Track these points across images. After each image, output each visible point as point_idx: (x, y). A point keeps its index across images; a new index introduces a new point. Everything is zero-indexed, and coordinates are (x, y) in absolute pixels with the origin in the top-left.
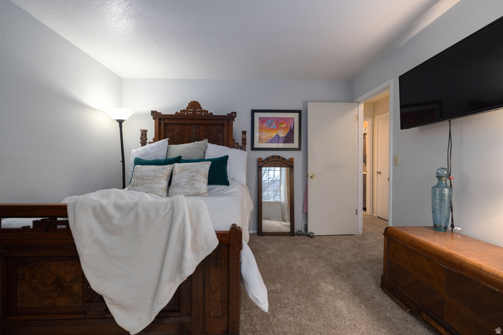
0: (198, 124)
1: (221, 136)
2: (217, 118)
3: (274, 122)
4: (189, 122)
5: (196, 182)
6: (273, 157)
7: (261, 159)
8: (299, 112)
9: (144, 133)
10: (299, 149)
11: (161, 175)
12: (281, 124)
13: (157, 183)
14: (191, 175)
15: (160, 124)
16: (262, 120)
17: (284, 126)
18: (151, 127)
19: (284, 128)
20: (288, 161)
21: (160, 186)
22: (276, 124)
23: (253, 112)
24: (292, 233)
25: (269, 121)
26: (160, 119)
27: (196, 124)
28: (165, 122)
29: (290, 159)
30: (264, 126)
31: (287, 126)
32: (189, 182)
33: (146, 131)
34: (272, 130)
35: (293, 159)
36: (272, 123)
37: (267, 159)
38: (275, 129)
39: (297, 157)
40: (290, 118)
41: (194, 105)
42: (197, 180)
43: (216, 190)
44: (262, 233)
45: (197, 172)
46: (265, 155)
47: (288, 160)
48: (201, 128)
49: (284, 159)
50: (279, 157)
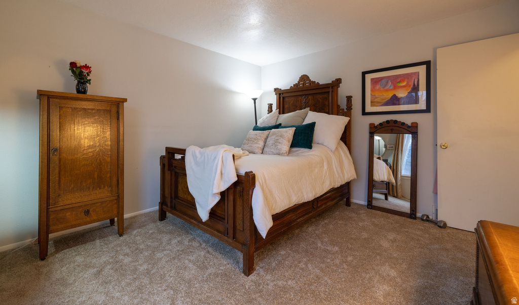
0: (307, 94)
1: (327, 103)
2: (323, 87)
3: (389, 81)
4: (301, 93)
5: (278, 144)
6: (388, 122)
7: (374, 124)
8: (428, 64)
9: (270, 106)
10: (428, 110)
11: (259, 138)
12: (400, 82)
13: (256, 143)
14: (277, 138)
15: (280, 98)
16: (375, 81)
17: (404, 84)
18: (273, 100)
19: (404, 86)
20: (409, 127)
21: (258, 145)
22: (392, 83)
23: (364, 74)
24: (412, 215)
25: (384, 81)
26: (280, 94)
27: (306, 95)
28: (283, 96)
29: (412, 123)
30: (378, 87)
31: (408, 83)
32: (274, 143)
33: (272, 104)
34: (387, 90)
35: (417, 123)
36: (387, 83)
37: (381, 124)
38: (391, 90)
39: (423, 120)
40: (412, 73)
41: (304, 78)
42: (279, 143)
43: (299, 152)
44: (372, 206)
45: (282, 136)
46: (378, 120)
47: (410, 124)
48: (310, 97)
49: (403, 124)
50: (396, 122)
